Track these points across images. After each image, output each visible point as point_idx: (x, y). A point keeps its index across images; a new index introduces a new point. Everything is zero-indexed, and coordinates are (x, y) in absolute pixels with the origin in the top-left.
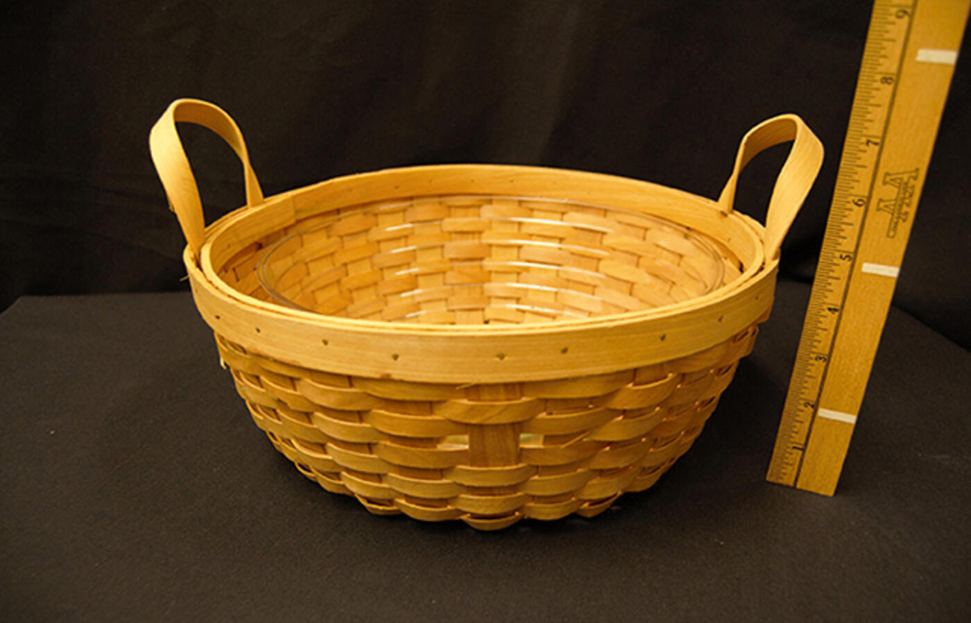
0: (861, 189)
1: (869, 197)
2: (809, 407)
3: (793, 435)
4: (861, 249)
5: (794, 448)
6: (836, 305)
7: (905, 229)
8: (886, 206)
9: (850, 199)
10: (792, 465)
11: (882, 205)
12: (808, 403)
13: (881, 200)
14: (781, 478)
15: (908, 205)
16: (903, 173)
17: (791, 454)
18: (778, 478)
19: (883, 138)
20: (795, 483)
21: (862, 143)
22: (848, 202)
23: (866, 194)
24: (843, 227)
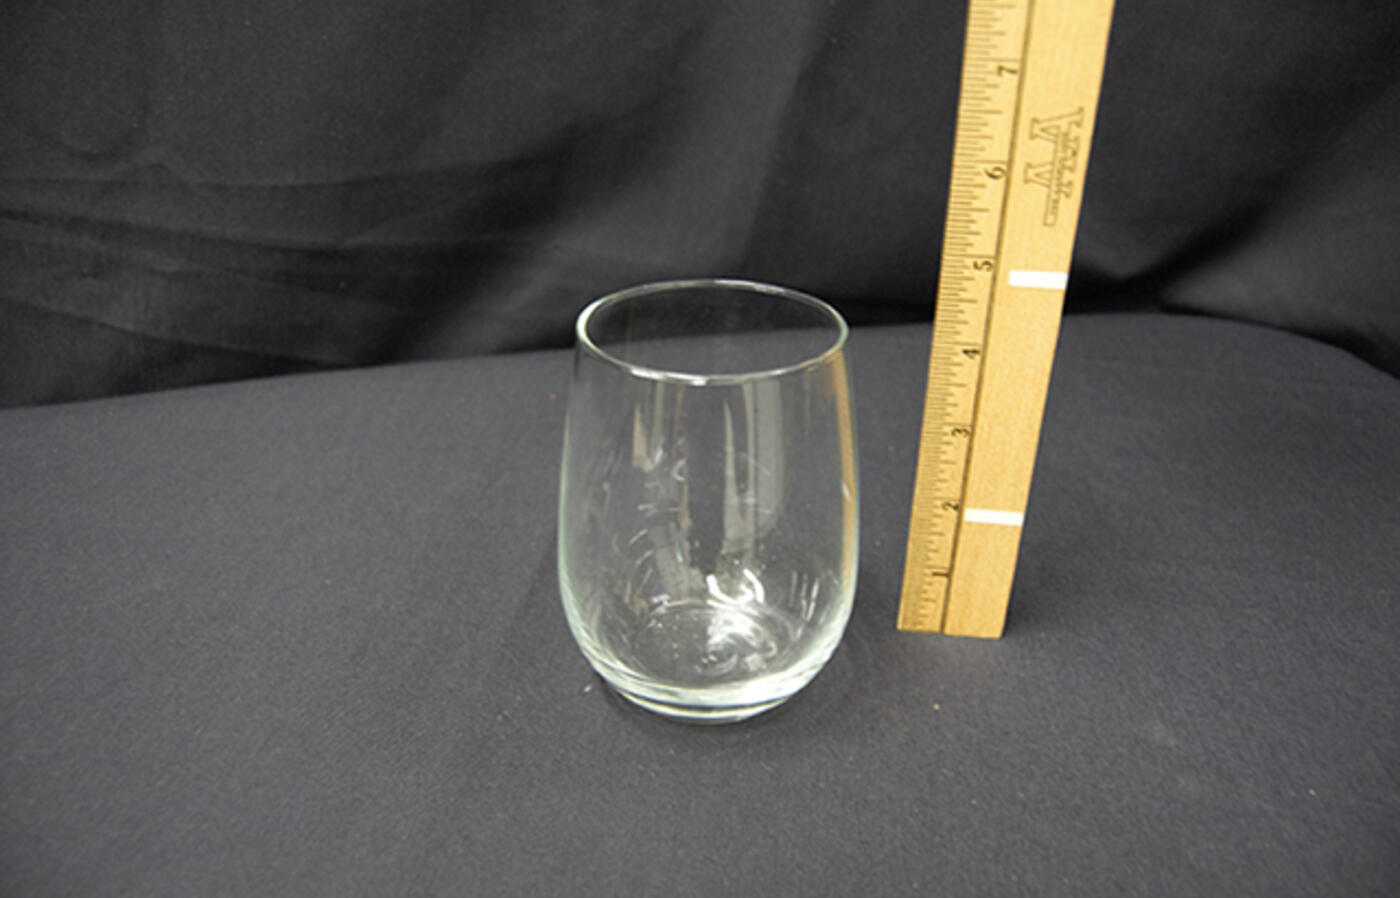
0: (997, 151)
1: (1010, 162)
2: (951, 510)
3: (931, 555)
4: (1004, 249)
5: (935, 574)
6: (975, 344)
7: (1070, 210)
8: (1038, 175)
9: (981, 168)
10: (934, 601)
11: (1031, 173)
12: (949, 505)
13: (1029, 166)
14: (921, 623)
15: (1072, 170)
16: (1060, 117)
17: (930, 584)
18: (915, 624)
19: (1023, 61)
20: (943, 625)
21: (990, 73)
22: (978, 174)
23: (1005, 158)
24: (974, 215)
